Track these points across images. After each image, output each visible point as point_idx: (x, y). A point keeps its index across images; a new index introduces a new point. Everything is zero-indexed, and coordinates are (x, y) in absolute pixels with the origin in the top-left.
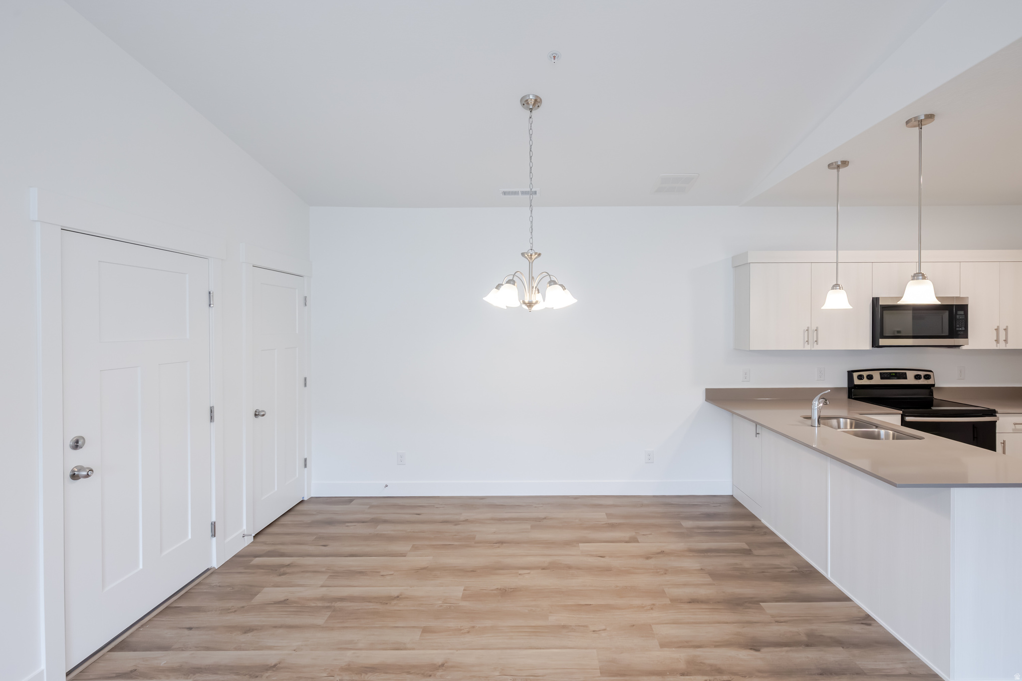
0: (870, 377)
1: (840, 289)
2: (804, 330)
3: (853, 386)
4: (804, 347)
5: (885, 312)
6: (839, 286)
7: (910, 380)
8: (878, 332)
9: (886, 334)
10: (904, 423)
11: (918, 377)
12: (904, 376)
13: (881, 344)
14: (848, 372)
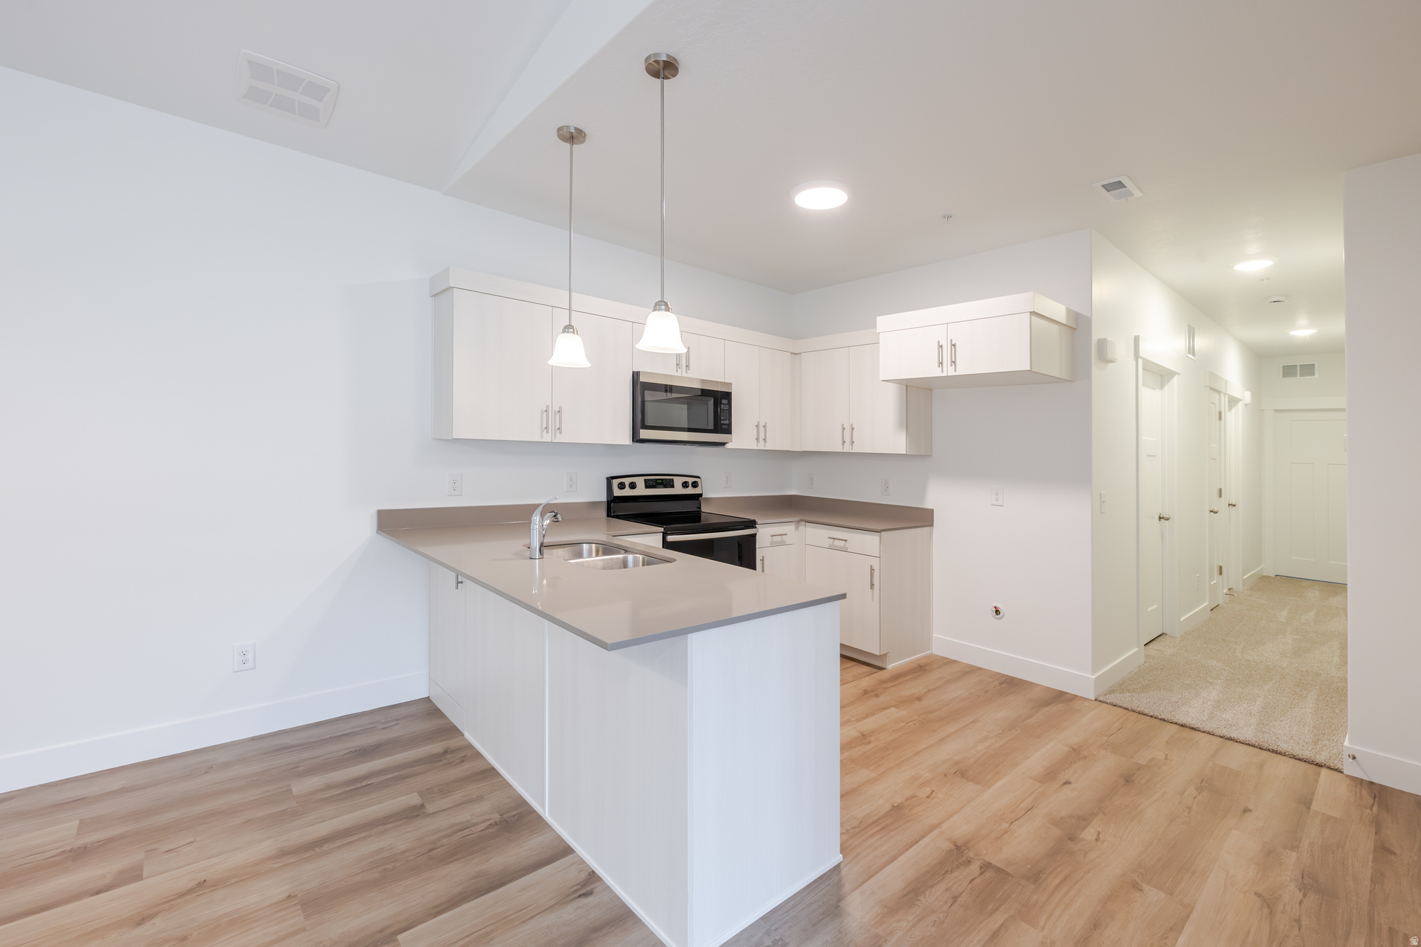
0: (633, 486)
1: (574, 333)
2: (542, 410)
3: (612, 498)
4: (542, 437)
5: (646, 392)
6: (573, 328)
7: (678, 490)
8: (640, 421)
9: (648, 423)
10: (667, 545)
11: (685, 485)
12: (670, 484)
13: (642, 437)
14: (607, 478)
